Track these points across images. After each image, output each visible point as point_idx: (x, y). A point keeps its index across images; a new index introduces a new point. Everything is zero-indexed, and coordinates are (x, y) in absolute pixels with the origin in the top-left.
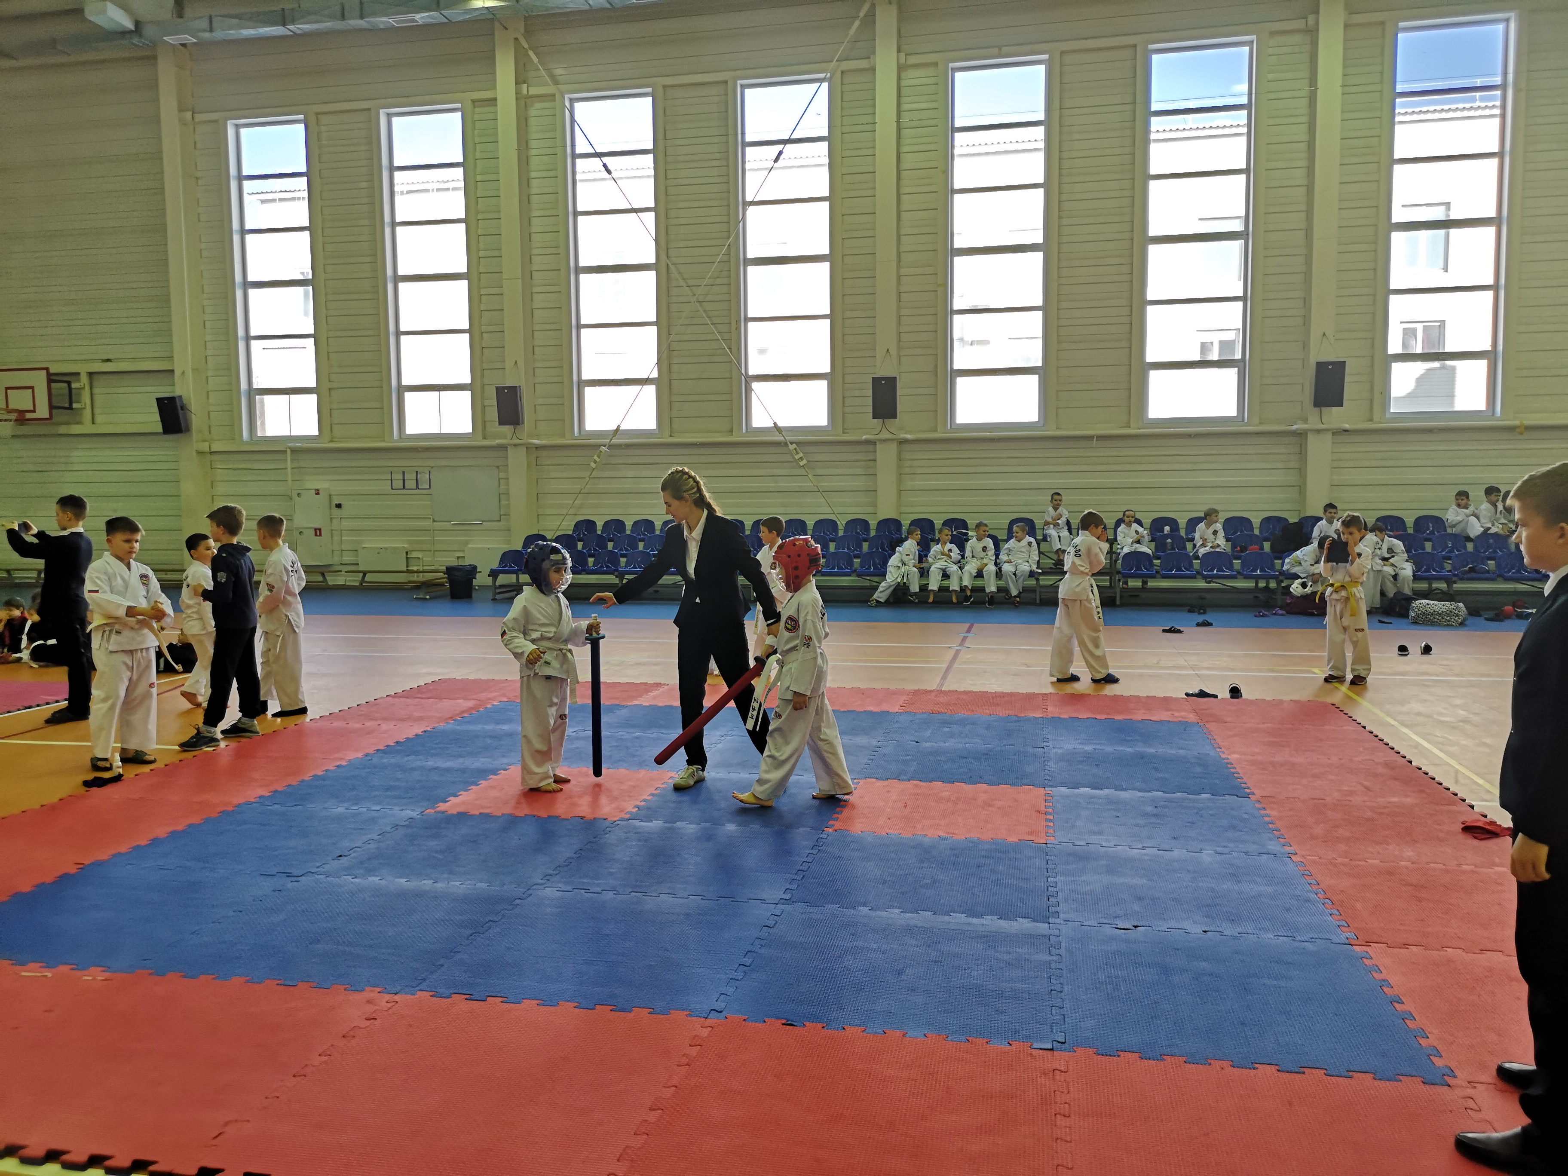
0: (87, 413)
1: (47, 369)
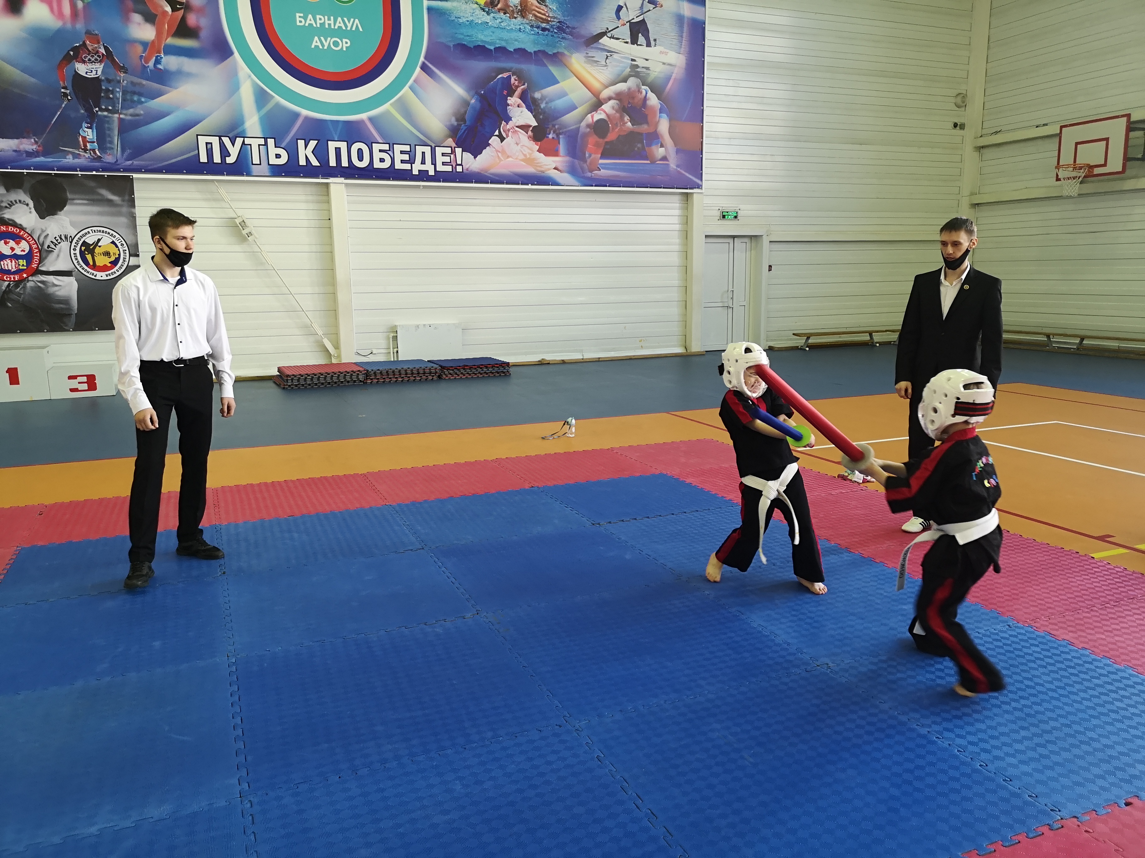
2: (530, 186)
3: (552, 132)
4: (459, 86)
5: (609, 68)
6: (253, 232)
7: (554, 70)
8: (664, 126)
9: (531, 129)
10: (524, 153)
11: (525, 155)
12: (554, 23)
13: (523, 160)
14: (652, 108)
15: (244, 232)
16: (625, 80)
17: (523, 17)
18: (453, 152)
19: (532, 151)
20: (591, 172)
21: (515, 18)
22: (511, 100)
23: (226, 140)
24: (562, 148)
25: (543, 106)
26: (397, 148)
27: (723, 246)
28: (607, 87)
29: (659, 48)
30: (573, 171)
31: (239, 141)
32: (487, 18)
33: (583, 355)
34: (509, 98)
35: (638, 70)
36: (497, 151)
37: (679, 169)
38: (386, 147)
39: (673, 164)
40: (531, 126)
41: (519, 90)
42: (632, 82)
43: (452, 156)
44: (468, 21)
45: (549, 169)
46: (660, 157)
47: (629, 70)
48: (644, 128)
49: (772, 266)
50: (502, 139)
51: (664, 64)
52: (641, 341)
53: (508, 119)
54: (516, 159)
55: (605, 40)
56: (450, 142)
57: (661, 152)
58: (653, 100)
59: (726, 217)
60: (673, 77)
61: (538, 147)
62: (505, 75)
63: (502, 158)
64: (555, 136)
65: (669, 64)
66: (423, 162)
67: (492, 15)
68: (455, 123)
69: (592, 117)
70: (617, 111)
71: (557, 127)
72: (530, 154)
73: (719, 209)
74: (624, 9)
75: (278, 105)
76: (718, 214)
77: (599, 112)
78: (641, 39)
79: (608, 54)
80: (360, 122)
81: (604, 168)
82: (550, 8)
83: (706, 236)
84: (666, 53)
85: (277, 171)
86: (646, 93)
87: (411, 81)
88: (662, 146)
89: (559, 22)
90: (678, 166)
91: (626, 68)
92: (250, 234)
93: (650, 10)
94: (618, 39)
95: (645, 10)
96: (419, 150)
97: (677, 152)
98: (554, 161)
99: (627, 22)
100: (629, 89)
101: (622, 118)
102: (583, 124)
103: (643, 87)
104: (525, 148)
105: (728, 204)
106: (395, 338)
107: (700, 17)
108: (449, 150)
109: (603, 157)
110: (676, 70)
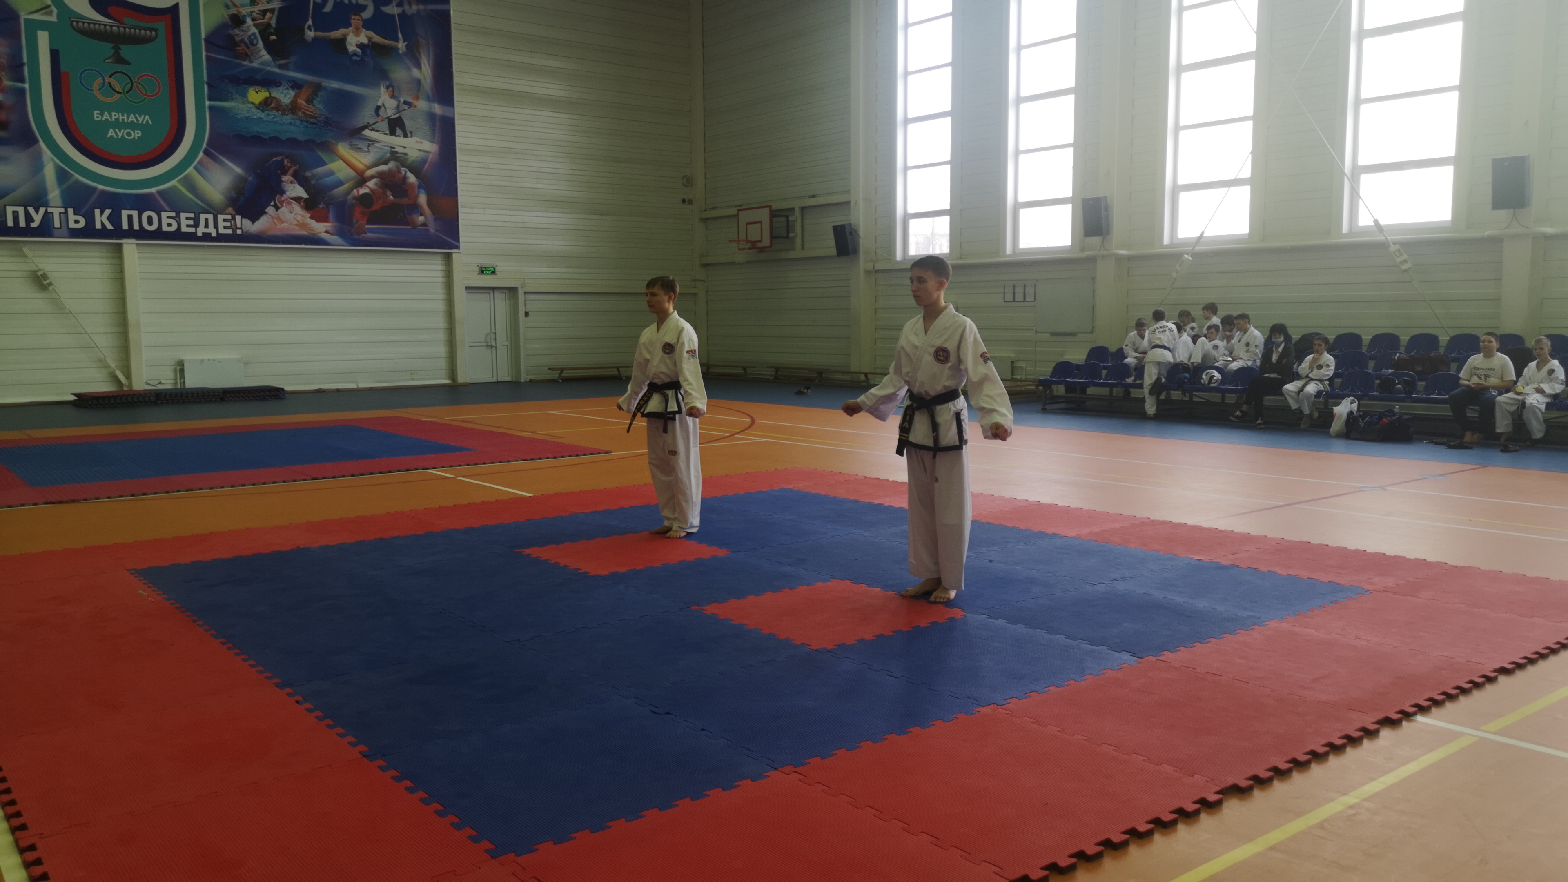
0: (798, 241)
1: (770, 207)
2: (303, 246)
3: (322, 203)
4: (240, 167)
5: (371, 154)
6: (53, 282)
7: (323, 156)
8: (423, 199)
9: (303, 200)
10: (298, 219)
11: (298, 221)
12: (320, 119)
13: (296, 225)
14: (412, 185)
15: (45, 282)
16: (386, 163)
17: (293, 113)
18: (233, 218)
19: (304, 217)
20: (359, 235)
21: (287, 115)
22: (285, 178)
23: (31, 210)
24: (331, 216)
25: (313, 182)
26: (183, 216)
27: (484, 297)
28: (369, 168)
29: (414, 139)
30: (341, 233)
31: (42, 210)
32: (262, 115)
33: (357, 386)
34: (283, 176)
35: (398, 155)
36: (273, 218)
37: (438, 234)
38: (173, 214)
39: (432, 230)
40: (303, 198)
41: (291, 171)
42: (392, 165)
43: (233, 222)
44: (245, 117)
45: (320, 233)
46: (420, 223)
47: (388, 155)
48: (405, 201)
49: (529, 313)
50: (277, 208)
51: (420, 150)
52: (411, 374)
53: (283, 192)
54: (291, 224)
55: (367, 132)
56: (230, 210)
57: (421, 219)
58: (412, 178)
59: (485, 272)
60: (429, 160)
61: (309, 215)
62: (279, 158)
63: (277, 223)
64: (324, 206)
65: (425, 151)
66: (206, 226)
67: (267, 112)
68: (235, 196)
69: (358, 191)
70: (379, 187)
71: (326, 199)
72: (302, 220)
73: (478, 266)
74: (383, 108)
75: (77, 181)
76: (477, 269)
77: (364, 187)
78: (399, 131)
79: (370, 143)
80: (151, 194)
81: (370, 232)
82: (318, 108)
83: (467, 288)
84: (421, 142)
85: (75, 233)
86: (406, 173)
87: (195, 163)
88: (422, 215)
89: (325, 118)
90: (437, 231)
91: (386, 153)
92: (50, 284)
93: (405, 110)
94: (377, 131)
95: (401, 109)
96: (203, 217)
97: (436, 219)
98: (325, 227)
99: (386, 118)
100: (390, 170)
101: (384, 193)
102: (350, 197)
103: (402, 169)
104: (298, 216)
105: (487, 262)
106: (182, 371)
107: (450, 115)
108: (229, 217)
109: (369, 223)
110: (431, 156)
